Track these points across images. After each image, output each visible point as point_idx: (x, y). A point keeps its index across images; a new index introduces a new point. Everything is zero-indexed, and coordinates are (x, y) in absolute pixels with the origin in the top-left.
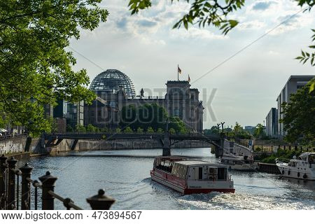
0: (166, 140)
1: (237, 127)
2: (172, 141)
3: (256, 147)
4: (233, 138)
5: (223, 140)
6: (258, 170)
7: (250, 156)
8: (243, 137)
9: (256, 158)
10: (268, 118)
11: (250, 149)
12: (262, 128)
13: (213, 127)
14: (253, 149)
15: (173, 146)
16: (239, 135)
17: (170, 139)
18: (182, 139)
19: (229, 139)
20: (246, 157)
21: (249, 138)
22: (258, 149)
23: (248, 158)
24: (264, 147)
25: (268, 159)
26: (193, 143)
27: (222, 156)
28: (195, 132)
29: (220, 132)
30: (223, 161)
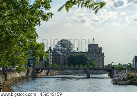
0: (88, 70)
1: (120, 64)
2: (91, 71)
3: (128, 73)
4: (118, 69)
5: (113, 70)
6: (129, 84)
7: (126, 78)
8: (122, 69)
9: (128, 79)
10: (133, 60)
11: (125, 74)
12: (131, 65)
13: (109, 65)
14: (127, 74)
15: (91, 73)
16: (121, 68)
17: (90, 70)
18: (95, 70)
19: (116, 70)
20: (124, 78)
21: (125, 69)
22: (129, 74)
23: (125, 79)
24: (132, 74)
25: (134, 79)
26: (100, 71)
27: (113, 77)
28: (101, 67)
29: (112, 66)
30: (113, 80)
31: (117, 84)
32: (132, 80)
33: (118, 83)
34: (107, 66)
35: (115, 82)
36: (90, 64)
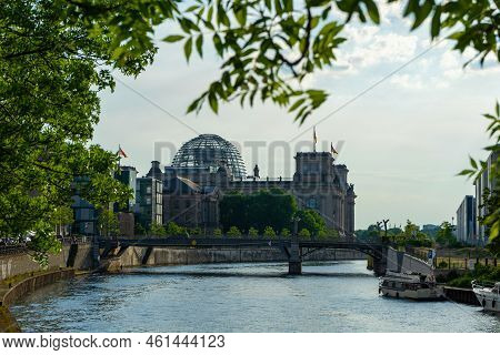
0: (294, 248)
1: (409, 227)
2: (305, 250)
3: (438, 262)
4: (403, 245)
5: (387, 249)
6: (442, 299)
7: (430, 276)
8: (419, 244)
9: (440, 279)
10: (459, 212)
11: (429, 263)
12: (449, 229)
13: (371, 227)
14: (434, 263)
15: (306, 257)
16: (413, 241)
17: (301, 247)
18: (320, 246)
19: (395, 246)
20: (423, 278)
21: (429, 245)
22: (443, 264)
23: (427, 280)
24: (454, 261)
25: (460, 280)
26: (339, 252)
27: (383, 275)
28: (342, 235)
29: (382, 234)
30: (385, 284)
31: (397, 297)
32: (454, 285)
33: (402, 294)
34: (365, 231)
35: (393, 293)
36: (302, 225)
